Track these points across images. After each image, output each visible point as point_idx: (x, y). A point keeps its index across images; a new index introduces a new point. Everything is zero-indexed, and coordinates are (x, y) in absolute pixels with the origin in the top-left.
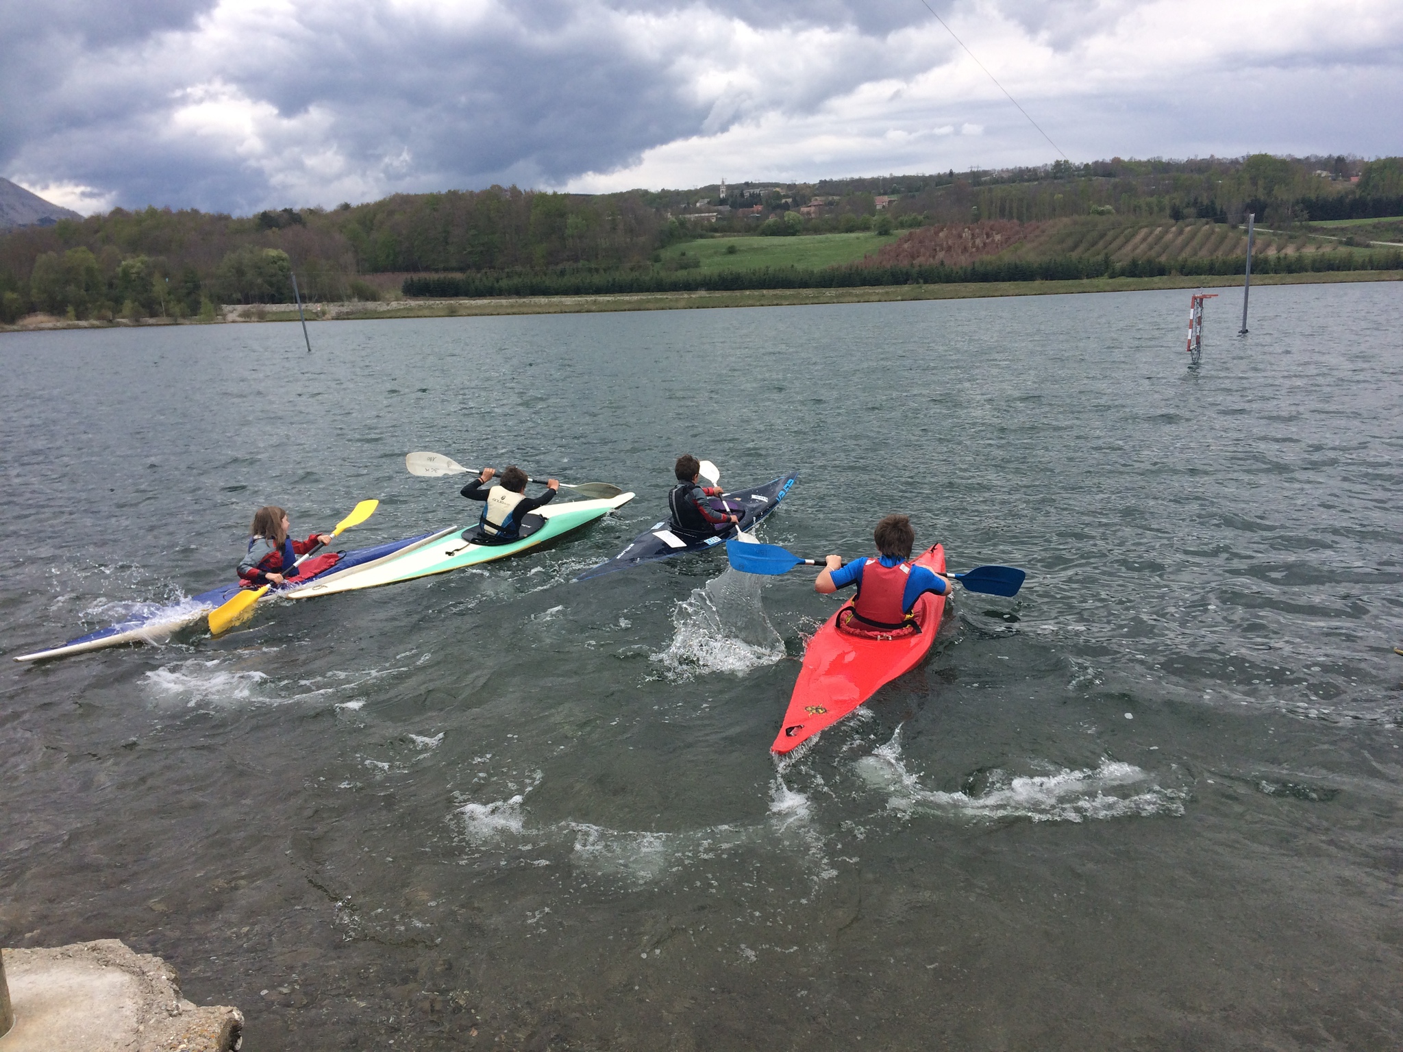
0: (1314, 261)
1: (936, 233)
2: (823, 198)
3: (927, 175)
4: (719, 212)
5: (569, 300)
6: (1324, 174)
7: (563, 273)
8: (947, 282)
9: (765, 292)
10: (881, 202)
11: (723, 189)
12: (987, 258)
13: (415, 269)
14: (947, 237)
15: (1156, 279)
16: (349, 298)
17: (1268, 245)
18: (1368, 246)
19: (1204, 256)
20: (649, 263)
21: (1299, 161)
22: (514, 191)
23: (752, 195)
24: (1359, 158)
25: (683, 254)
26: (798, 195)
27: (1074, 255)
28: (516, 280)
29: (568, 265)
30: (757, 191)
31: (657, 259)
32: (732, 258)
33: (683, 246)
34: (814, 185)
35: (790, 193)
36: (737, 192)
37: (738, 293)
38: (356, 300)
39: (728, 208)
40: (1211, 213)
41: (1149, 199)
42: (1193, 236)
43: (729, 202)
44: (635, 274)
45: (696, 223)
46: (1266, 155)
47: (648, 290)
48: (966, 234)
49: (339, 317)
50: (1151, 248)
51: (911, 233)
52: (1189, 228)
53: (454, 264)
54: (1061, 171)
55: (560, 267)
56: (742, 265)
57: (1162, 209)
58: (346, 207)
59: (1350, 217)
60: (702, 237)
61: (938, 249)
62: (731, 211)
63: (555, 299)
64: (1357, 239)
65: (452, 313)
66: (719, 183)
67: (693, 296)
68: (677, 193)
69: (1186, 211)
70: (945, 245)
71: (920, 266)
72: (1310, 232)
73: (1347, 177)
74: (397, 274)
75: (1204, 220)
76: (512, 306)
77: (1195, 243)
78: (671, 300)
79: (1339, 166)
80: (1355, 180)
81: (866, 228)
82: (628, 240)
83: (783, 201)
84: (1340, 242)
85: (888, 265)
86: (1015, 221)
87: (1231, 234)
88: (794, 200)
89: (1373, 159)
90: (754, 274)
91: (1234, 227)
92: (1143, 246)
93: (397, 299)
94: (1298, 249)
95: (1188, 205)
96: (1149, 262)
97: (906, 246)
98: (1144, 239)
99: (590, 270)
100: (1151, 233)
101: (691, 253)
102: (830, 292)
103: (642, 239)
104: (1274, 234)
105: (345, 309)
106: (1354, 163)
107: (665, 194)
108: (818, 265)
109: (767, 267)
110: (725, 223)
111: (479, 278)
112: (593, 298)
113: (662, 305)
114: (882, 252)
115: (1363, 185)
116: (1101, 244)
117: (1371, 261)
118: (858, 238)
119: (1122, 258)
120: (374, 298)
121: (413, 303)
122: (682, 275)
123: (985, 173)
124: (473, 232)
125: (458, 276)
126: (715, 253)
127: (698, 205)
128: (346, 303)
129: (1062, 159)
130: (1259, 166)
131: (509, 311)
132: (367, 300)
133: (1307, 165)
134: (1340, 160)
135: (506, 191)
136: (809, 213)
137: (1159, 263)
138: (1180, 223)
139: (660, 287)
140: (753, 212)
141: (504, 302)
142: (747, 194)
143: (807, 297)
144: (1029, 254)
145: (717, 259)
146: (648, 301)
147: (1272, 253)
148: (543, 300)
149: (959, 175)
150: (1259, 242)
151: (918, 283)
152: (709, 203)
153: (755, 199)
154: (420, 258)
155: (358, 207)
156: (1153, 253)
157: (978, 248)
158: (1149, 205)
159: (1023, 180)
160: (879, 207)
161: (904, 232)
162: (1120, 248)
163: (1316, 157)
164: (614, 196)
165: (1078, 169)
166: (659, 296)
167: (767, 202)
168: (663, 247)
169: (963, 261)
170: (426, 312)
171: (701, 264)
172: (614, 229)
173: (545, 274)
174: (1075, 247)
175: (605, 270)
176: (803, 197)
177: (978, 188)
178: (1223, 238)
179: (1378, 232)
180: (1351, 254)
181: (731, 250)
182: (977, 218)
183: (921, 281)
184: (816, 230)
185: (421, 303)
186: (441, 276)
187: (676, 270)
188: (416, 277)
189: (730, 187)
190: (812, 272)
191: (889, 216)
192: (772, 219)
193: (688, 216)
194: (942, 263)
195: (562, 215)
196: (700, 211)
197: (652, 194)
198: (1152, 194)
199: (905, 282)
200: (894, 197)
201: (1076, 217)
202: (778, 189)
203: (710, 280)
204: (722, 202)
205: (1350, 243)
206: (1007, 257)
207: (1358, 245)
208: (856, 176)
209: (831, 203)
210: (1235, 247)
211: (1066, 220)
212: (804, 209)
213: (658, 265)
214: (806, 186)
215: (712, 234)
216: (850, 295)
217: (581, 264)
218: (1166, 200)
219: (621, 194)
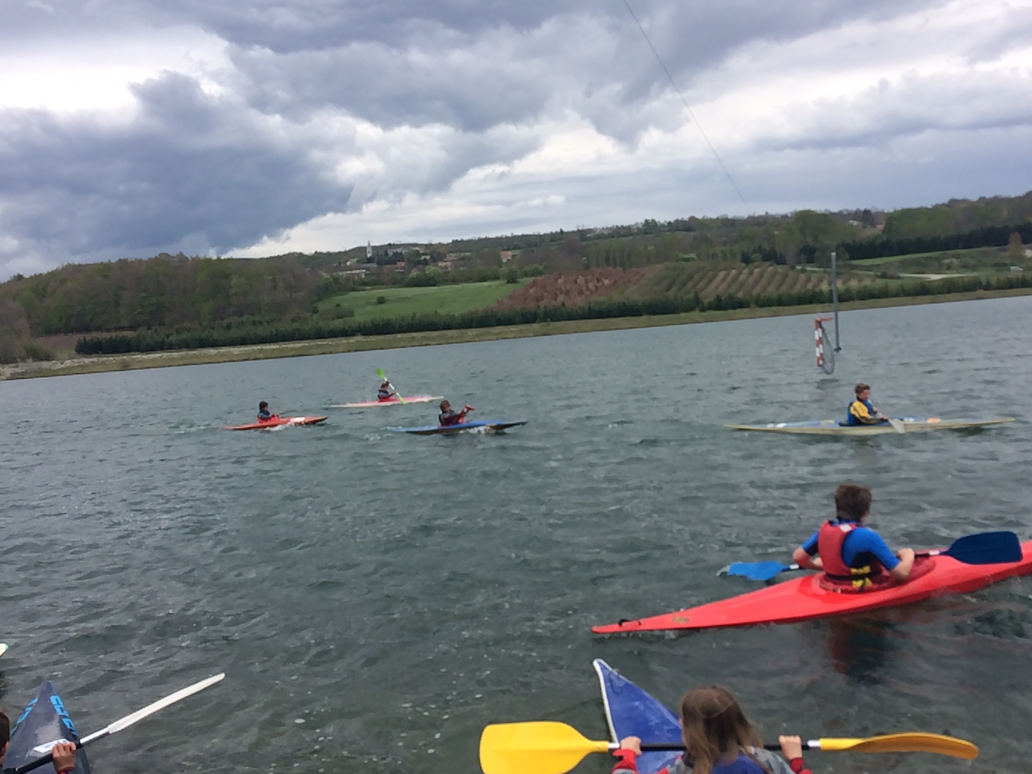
0: (859, 292)
1: (556, 280)
2: (457, 254)
3: (542, 233)
4: (367, 269)
5: (237, 350)
6: (855, 223)
7: (229, 327)
8: (569, 320)
9: (414, 334)
10: (507, 256)
11: (369, 250)
12: (600, 299)
13: (87, 329)
14: (565, 283)
15: (739, 311)
16: (23, 360)
17: (821, 280)
18: (899, 278)
19: (772, 291)
20: (308, 314)
21: (835, 214)
22: (182, 258)
23: (395, 254)
24: (880, 210)
25: (338, 305)
26: (436, 252)
27: (671, 294)
28: (185, 335)
29: (234, 320)
30: (399, 250)
31: (315, 311)
32: (383, 306)
33: (337, 299)
34: (448, 244)
35: (428, 251)
36: (382, 252)
37: (390, 337)
38: (30, 360)
39: (375, 265)
40: (773, 257)
41: (724, 248)
42: (761, 276)
43: (376, 260)
44: (296, 325)
45: (348, 279)
46: (809, 211)
47: (308, 338)
48: (581, 280)
49: (13, 377)
50: (729, 286)
51: (534, 281)
52: (757, 270)
53: (124, 323)
54: (650, 227)
55: (226, 321)
56: (392, 312)
57: (734, 255)
58: (20, 277)
59: (881, 256)
60: (354, 290)
61: (558, 292)
62: (378, 268)
63: (224, 350)
64: (890, 272)
65: (125, 367)
66: (366, 245)
67: (351, 341)
68: (329, 254)
69: (753, 256)
70: (563, 289)
71: (545, 307)
72: (854, 269)
73: (873, 225)
74: (70, 335)
75: (769, 263)
76: (183, 358)
77: (763, 282)
78: (331, 346)
79: (866, 217)
80: (880, 227)
81: (496, 278)
82: (288, 295)
83: (423, 258)
84: (877, 276)
85: (518, 307)
86: (619, 268)
87: (791, 274)
88: (432, 257)
89: (891, 211)
90: (403, 320)
91: (793, 268)
92: (724, 285)
93: (71, 358)
94: (844, 283)
95: (754, 252)
96: (731, 297)
97: (531, 291)
98: (724, 279)
99: (254, 323)
100: (728, 274)
101: (345, 305)
102: (471, 332)
103: (300, 295)
104: (825, 272)
105: (19, 370)
106: (878, 213)
107: (318, 255)
108: (458, 310)
109: (414, 314)
110: (374, 278)
111: (148, 335)
112: (259, 347)
113: (324, 351)
114: (511, 297)
115: (888, 229)
116: (690, 285)
117: (903, 290)
118: (490, 286)
119: (709, 295)
120: (48, 358)
121: (87, 360)
122: (338, 324)
123: (589, 231)
124: (143, 294)
125: (129, 334)
126: (368, 304)
127: (348, 263)
128: (21, 364)
129: (650, 218)
130: (805, 219)
131: (181, 363)
132: (42, 360)
133: (841, 216)
134: (866, 212)
135: (173, 257)
136: (446, 267)
137: (739, 298)
138: (750, 265)
139: (320, 335)
140: (397, 268)
141: (175, 354)
142: (390, 253)
143: (452, 337)
144: (634, 294)
145: (368, 308)
146: (311, 347)
147: (825, 287)
148: (212, 351)
149: (568, 233)
150: (814, 278)
151: (547, 321)
152: (357, 262)
153: (398, 257)
154: (91, 320)
155: (31, 277)
156: (732, 290)
157: (591, 291)
158: (722, 252)
159: (620, 236)
160: (505, 260)
161: (528, 280)
162: (705, 288)
163: (847, 210)
164: (271, 258)
165: (663, 226)
166: (319, 342)
167: (408, 259)
168: (320, 300)
169: (579, 302)
170: (99, 368)
171: (355, 313)
172: (275, 287)
173: (213, 329)
174: (670, 287)
175: (268, 323)
176: (439, 253)
177: (584, 243)
178: (785, 276)
179: (904, 266)
180: (887, 285)
181: (381, 301)
182: (587, 267)
183: (549, 320)
184: (454, 281)
185: (95, 360)
186: (113, 334)
187: (333, 319)
188: (88, 337)
189: (374, 248)
190: (454, 316)
191: (514, 267)
192: (414, 273)
193: (340, 273)
194: (563, 304)
195: (227, 276)
196: (350, 268)
197: (307, 256)
198: (724, 244)
199: (534, 322)
200: (517, 252)
201: (667, 264)
202: (417, 248)
203: (364, 326)
204: (370, 260)
205: (884, 276)
206: (617, 297)
207: (891, 277)
208: (483, 236)
209: (463, 258)
210: (795, 283)
211: (660, 267)
212: (441, 264)
213: (315, 316)
214: (441, 245)
215: (362, 287)
216: (489, 333)
217: (244, 318)
218: (736, 248)
219: (279, 257)
